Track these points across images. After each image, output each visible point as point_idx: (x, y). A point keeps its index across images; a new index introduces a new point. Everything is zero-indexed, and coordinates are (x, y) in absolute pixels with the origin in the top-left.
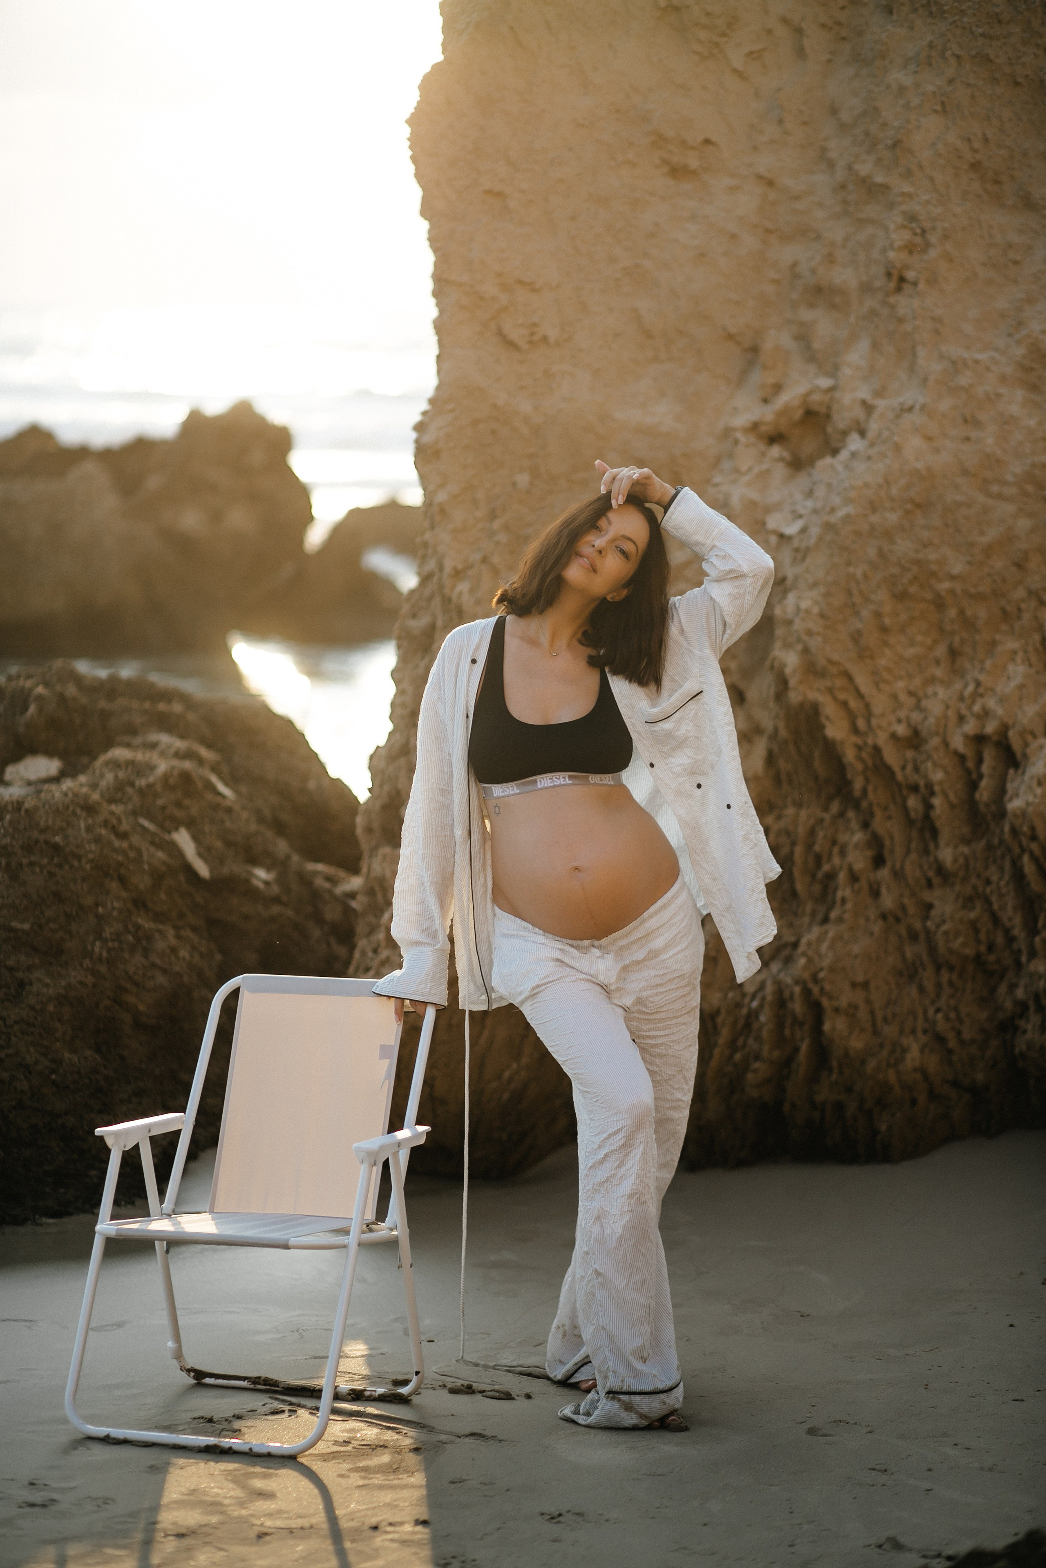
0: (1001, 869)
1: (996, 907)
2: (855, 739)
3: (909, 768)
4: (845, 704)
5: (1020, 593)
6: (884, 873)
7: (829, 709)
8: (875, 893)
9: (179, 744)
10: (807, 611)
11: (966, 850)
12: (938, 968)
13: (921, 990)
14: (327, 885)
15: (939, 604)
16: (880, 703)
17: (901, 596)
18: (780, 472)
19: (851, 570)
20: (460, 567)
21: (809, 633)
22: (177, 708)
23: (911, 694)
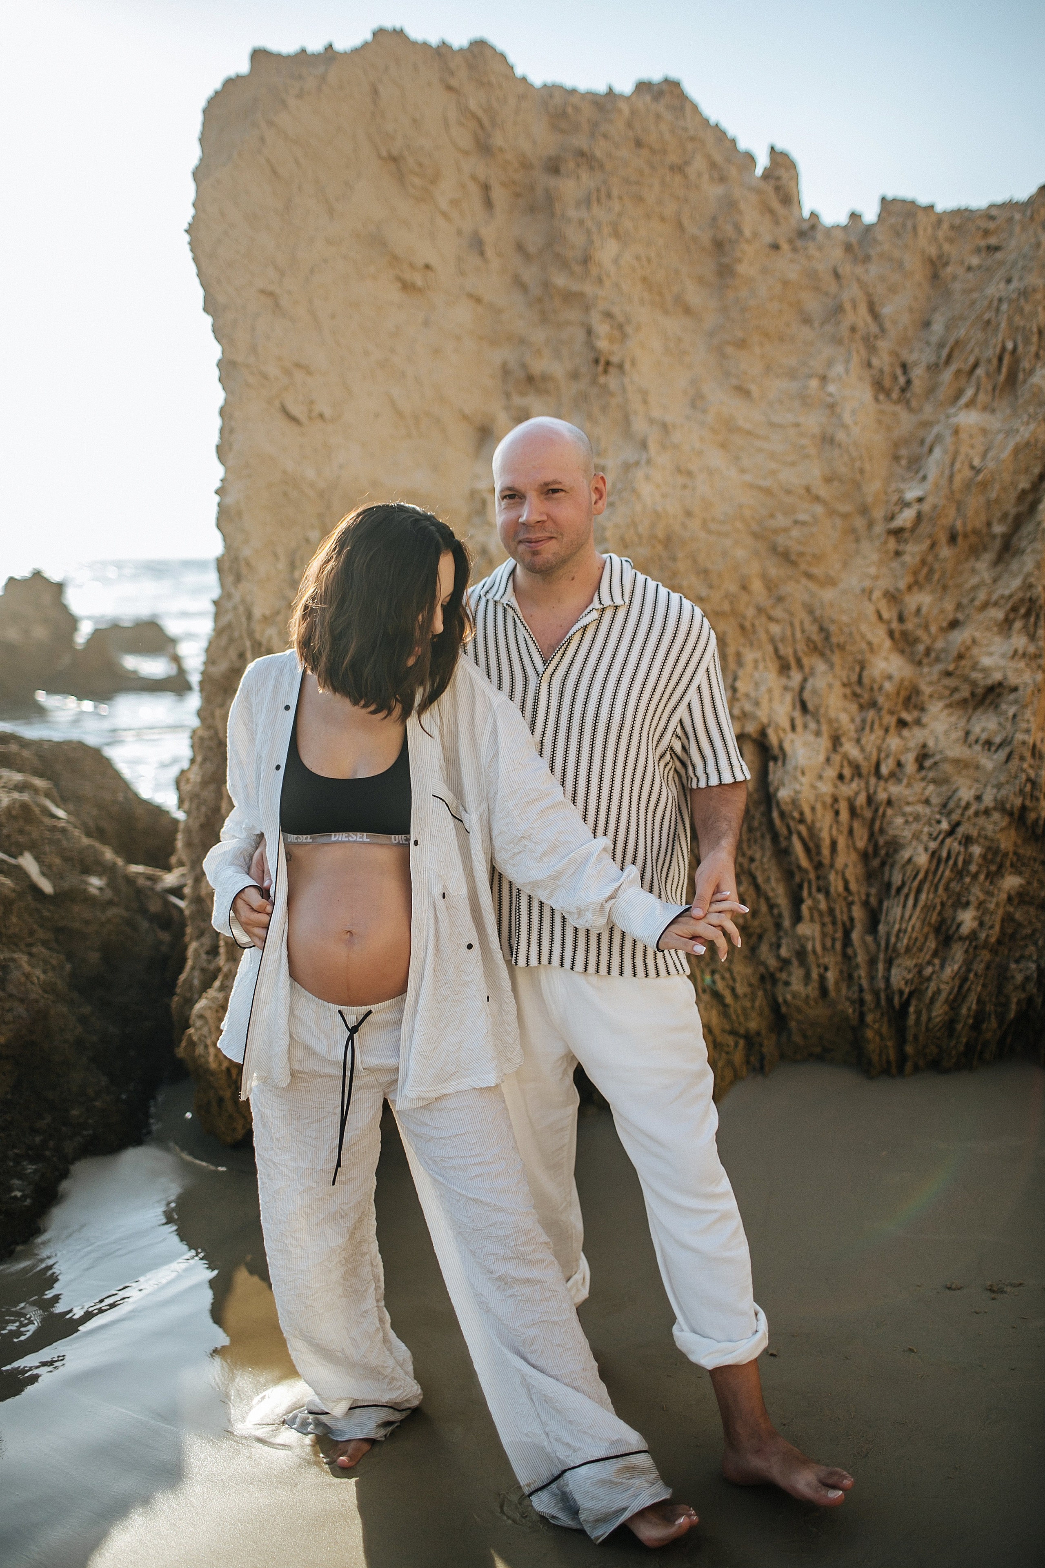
0: (762, 848)
9: (18, 777)
14: (149, 883)
20: (267, 613)
22: (14, 747)
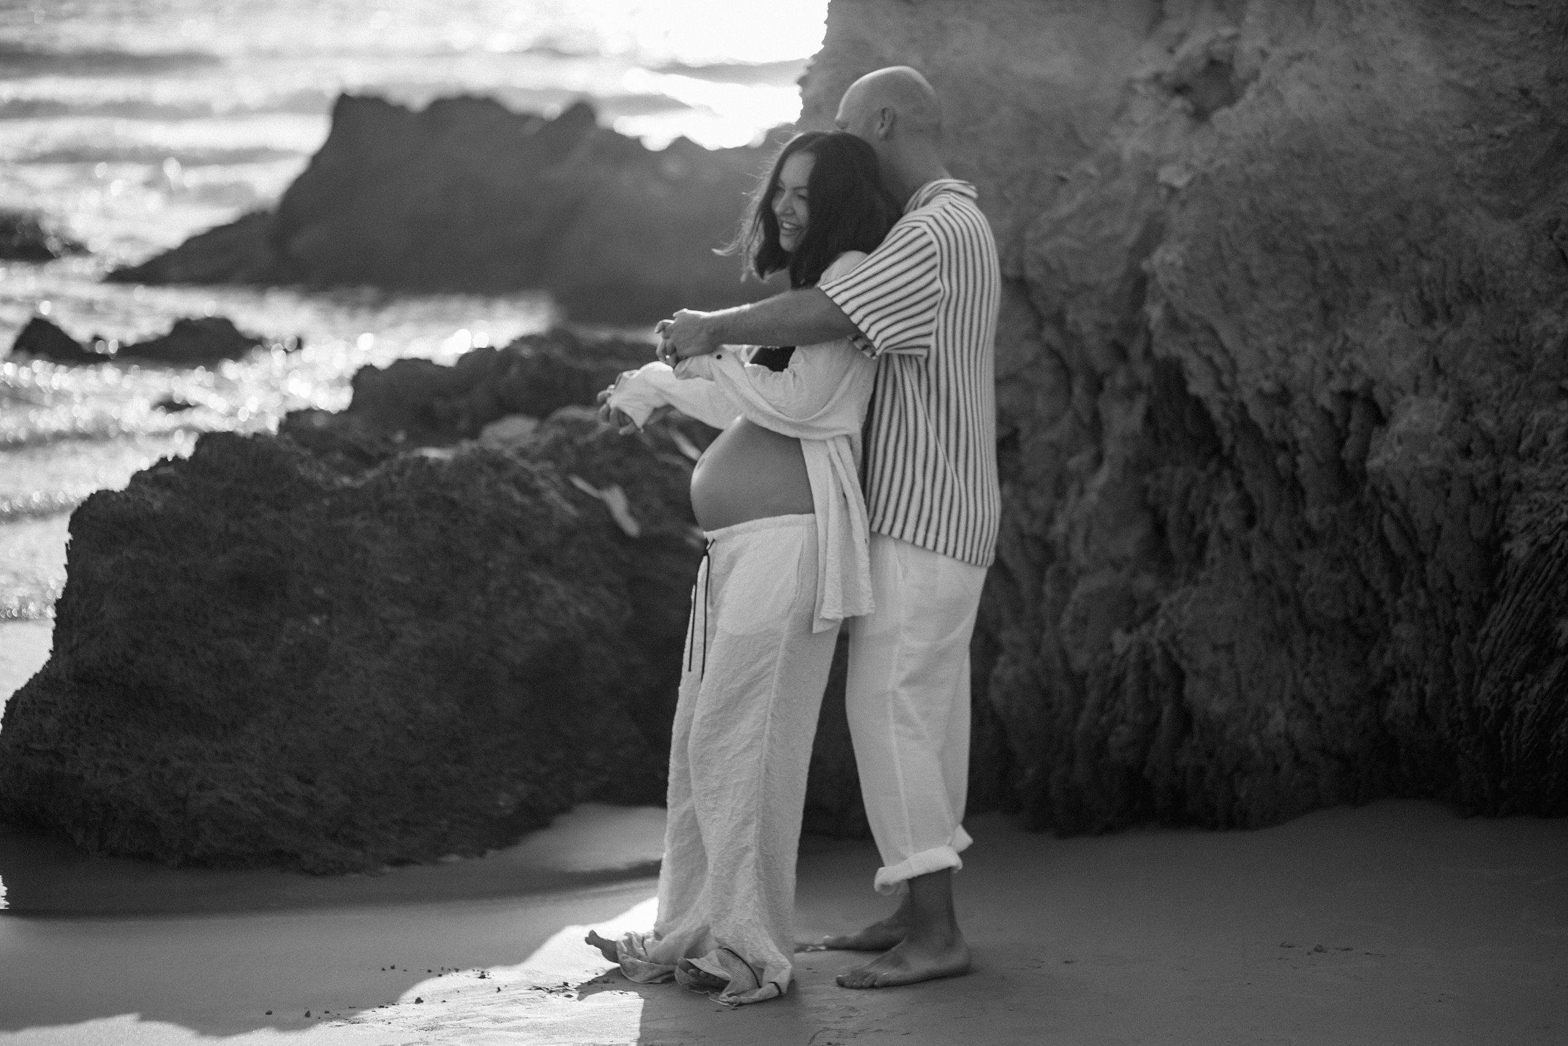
1: (1363, 569)
2: (1221, 395)
3: (1277, 426)
4: (1209, 360)
5: (1400, 245)
6: (1254, 533)
7: (1193, 364)
8: (1247, 555)
10: (1172, 265)
11: (1332, 509)
12: (1308, 633)
13: (1291, 654)
15: (1311, 256)
16: (1246, 359)
17: (1272, 248)
18: (1180, 123)
19: (1222, 222)
21: (1172, 287)
23: (1281, 349)
